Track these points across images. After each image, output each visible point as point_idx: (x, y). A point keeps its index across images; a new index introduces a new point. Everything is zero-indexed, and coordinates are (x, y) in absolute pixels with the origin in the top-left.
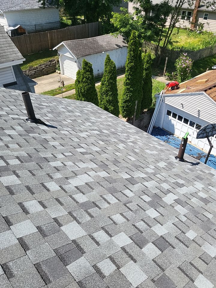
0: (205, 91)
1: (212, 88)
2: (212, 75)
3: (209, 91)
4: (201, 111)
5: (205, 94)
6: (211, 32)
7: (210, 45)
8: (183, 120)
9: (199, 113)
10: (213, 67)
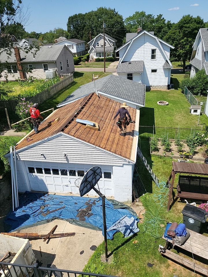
0: (63, 130)
1: (68, 125)
2: (61, 113)
3: (67, 130)
4: (68, 154)
5: (64, 134)
6: (41, 79)
7: (46, 89)
8: (51, 172)
9: (67, 157)
10: (58, 106)
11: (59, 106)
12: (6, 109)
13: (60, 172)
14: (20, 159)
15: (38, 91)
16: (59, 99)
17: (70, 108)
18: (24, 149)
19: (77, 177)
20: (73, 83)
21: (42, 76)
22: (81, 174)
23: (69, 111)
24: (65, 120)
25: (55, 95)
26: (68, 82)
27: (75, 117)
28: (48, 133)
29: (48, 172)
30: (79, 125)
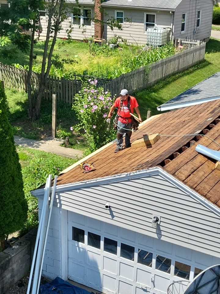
0: (162, 164)
1: (176, 155)
2: (164, 124)
3: (172, 164)
4: (162, 220)
5: (165, 173)
6: (135, 45)
7: (141, 67)
8: (119, 249)
9: (158, 226)
10: (160, 107)
11: (163, 109)
12: (54, 96)
13: (136, 255)
14: (61, 205)
15: (124, 69)
16: (165, 93)
17: (187, 119)
18: (73, 188)
19: (171, 276)
20: (202, 64)
21: (138, 39)
22: (182, 271)
23: (184, 123)
24: (172, 143)
25: (158, 82)
26: (190, 60)
27: (196, 139)
28: (130, 163)
29: (110, 247)
30: (200, 159)
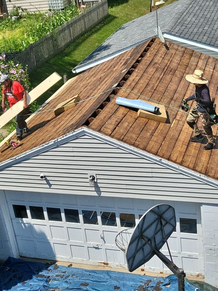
0: (87, 124)
1: (99, 112)
2: (81, 85)
3: (96, 122)
4: (98, 177)
5: (90, 131)
6: (37, 13)
7: (48, 33)
8: (63, 215)
9: (96, 183)
10: (75, 70)
11: (78, 71)
13: (81, 217)
15: (31, 39)
16: (77, 55)
17: (102, 75)
18: (4, 167)
19: (118, 228)
20: (108, 19)
21: (39, 6)
22: (128, 221)
23: (101, 80)
24: (92, 102)
25: (68, 45)
26: (95, 17)
27: (115, 92)
28: (55, 129)
29: (54, 216)
30: (122, 110)
